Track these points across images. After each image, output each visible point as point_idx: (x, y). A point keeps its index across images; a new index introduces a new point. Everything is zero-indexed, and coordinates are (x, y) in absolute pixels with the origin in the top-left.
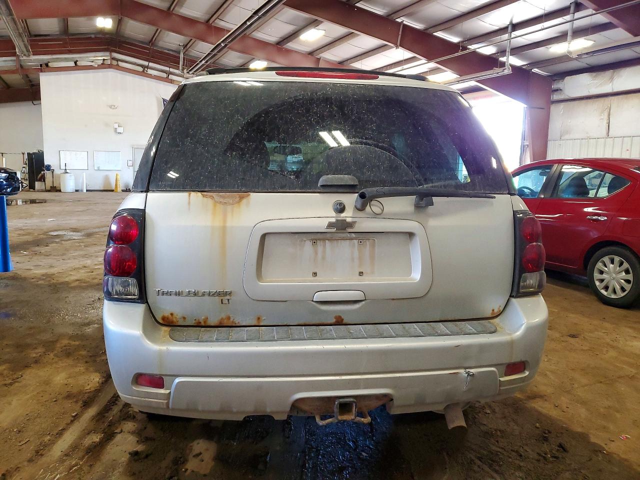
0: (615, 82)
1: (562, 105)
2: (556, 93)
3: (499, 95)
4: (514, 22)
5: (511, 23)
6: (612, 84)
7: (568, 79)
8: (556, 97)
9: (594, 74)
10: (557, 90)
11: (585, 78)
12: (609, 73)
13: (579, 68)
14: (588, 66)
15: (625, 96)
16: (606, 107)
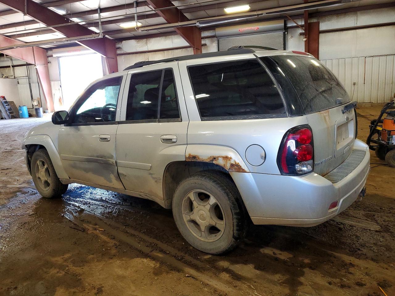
0: (148, 45)
1: (123, 57)
2: (118, 50)
3: (90, 50)
4: (102, 7)
5: (99, 8)
6: (147, 46)
7: (124, 42)
8: (119, 52)
9: (137, 40)
10: (119, 48)
11: (133, 42)
12: (145, 40)
13: (129, 37)
14: (134, 36)
15: (154, 53)
16: (146, 58)
